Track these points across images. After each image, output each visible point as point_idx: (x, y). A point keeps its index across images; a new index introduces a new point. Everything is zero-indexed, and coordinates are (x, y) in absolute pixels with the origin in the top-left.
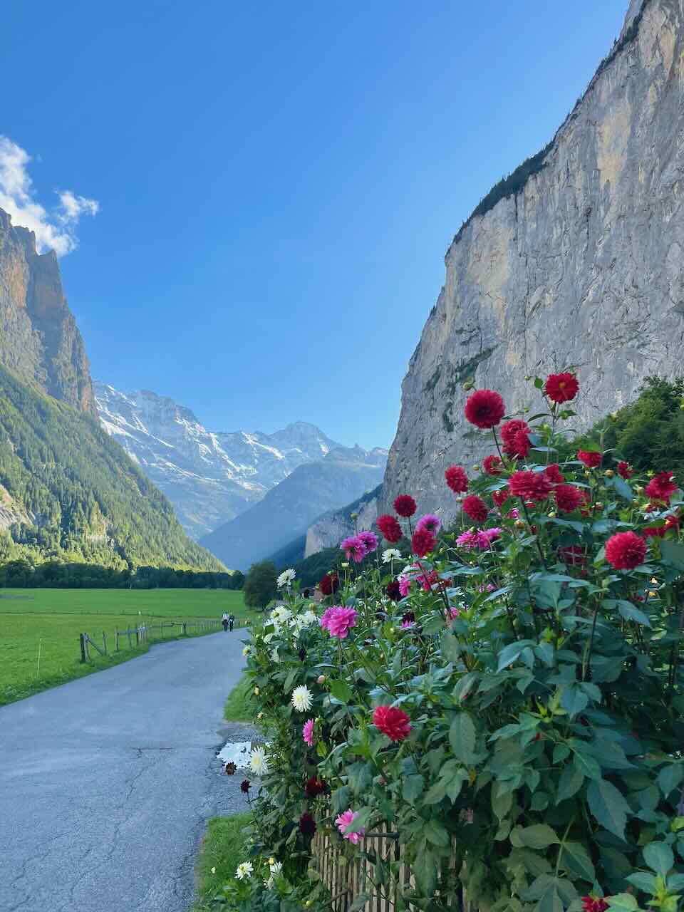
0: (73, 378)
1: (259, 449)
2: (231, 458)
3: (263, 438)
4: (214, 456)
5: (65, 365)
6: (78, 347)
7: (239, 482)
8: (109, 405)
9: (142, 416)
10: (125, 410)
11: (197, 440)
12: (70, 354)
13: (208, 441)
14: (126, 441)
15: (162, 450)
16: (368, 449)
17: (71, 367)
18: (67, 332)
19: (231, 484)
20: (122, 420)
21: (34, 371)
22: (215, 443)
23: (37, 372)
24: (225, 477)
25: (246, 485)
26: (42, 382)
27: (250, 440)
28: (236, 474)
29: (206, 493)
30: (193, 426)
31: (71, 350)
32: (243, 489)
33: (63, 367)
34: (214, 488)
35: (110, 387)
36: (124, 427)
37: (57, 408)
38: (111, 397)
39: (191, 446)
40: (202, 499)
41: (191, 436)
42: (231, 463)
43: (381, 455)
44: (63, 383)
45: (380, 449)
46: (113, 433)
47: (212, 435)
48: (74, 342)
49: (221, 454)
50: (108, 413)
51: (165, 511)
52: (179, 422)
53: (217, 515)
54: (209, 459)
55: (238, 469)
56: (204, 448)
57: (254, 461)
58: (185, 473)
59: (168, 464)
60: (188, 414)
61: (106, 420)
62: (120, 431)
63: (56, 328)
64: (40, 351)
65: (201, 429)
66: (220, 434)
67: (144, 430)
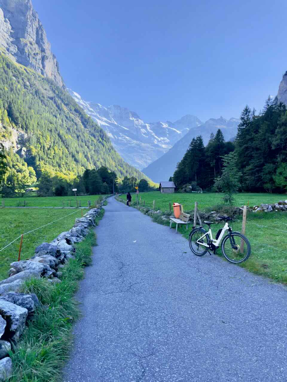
0: (37, 54)
1: (169, 129)
2: (156, 135)
3: (170, 124)
4: (148, 133)
5: (31, 44)
6: (40, 33)
7: (160, 145)
8: (99, 113)
9: (114, 117)
10: (106, 115)
11: (140, 127)
12: (35, 37)
13: (145, 127)
14: (107, 128)
15: (124, 131)
16: (228, 119)
17: (36, 46)
18: (31, 21)
19: (157, 146)
20: (105, 119)
21: (6, 46)
22: (148, 128)
23: (9, 46)
24: (153, 143)
25: (164, 146)
26: (13, 53)
27: (165, 126)
28: (158, 141)
29: (145, 150)
30: (138, 120)
31: (35, 33)
32: (163, 148)
33: (29, 44)
34: (148, 148)
35: (99, 104)
36: (106, 122)
37: (25, 71)
38: (100, 109)
39: (138, 130)
40: (143, 153)
41: (137, 125)
42: (156, 137)
43: (235, 122)
44: (29, 54)
45: (234, 118)
46: (101, 124)
47: (146, 124)
48: (37, 29)
49: (151, 133)
50: (98, 116)
51: (103, 139)
52: (131, 119)
53: (151, 160)
54: (146, 135)
55: (160, 139)
56: (143, 130)
57: (166, 135)
58: (135, 141)
59: (127, 138)
60: (135, 115)
61: (97, 119)
62: (104, 124)
63: (23, 18)
64: (11, 33)
65: (141, 122)
66: (150, 124)
67: (116, 123)
